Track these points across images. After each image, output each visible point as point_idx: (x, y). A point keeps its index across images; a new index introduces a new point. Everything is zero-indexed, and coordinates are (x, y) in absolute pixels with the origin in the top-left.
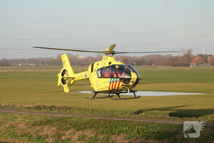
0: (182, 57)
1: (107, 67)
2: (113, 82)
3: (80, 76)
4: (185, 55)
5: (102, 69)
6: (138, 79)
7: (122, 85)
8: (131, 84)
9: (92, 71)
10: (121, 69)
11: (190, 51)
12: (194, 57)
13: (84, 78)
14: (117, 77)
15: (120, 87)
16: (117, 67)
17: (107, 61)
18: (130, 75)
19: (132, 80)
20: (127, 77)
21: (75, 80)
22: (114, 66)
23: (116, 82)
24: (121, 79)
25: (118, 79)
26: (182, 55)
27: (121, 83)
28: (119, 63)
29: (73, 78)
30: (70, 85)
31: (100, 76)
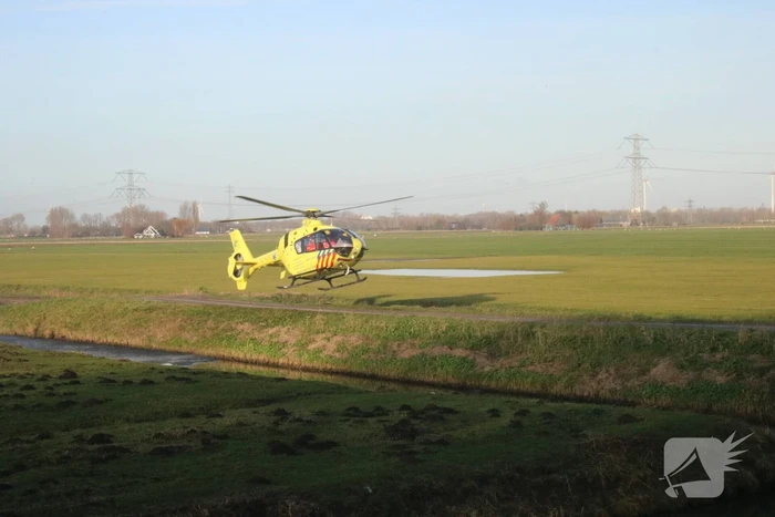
0: (531, 215)
1: (312, 235)
2: (324, 256)
3: (264, 260)
4: (536, 213)
5: (302, 240)
6: (363, 249)
7: (339, 259)
8: (353, 257)
9: (286, 245)
10: (334, 235)
11: (543, 205)
12: (550, 216)
13: (272, 261)
14: (331, 247)
15: (335, 262)
16: (328, 233)
17: (309, 227)
18: (351, 242)
19: (353, 250)
20: (345, 245)
21: (255, 267)
22: (322, 232)
23: (329, 254)
24: (336, 249)
25: (332, 250)
26: (531, 212)
27: (338, 256)
28: (331, 227)
29: (253, 264)
30: (248, 277)
31: (300, 251)
